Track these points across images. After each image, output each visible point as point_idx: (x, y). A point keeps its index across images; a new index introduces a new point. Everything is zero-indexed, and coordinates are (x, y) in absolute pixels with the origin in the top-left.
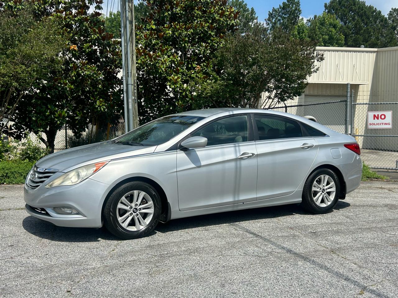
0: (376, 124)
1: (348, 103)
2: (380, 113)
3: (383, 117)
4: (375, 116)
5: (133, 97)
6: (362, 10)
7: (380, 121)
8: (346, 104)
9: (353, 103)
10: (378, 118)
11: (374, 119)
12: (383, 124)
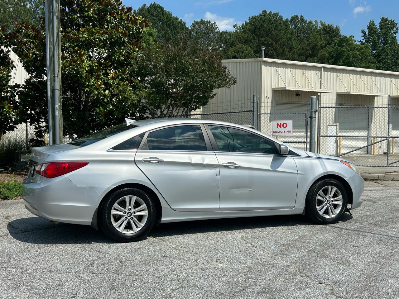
0: (279, 132)
1: (255, 113)
2: (282, 122)
3: (285, 125)
4: (278, 124)
5: (59, 103)
6: (170, 20)
7: (282, 128)
8: (252, 114)
9: (258, 113)
10: (280, 127)
11: (277, 127)
12: (285, 132)
